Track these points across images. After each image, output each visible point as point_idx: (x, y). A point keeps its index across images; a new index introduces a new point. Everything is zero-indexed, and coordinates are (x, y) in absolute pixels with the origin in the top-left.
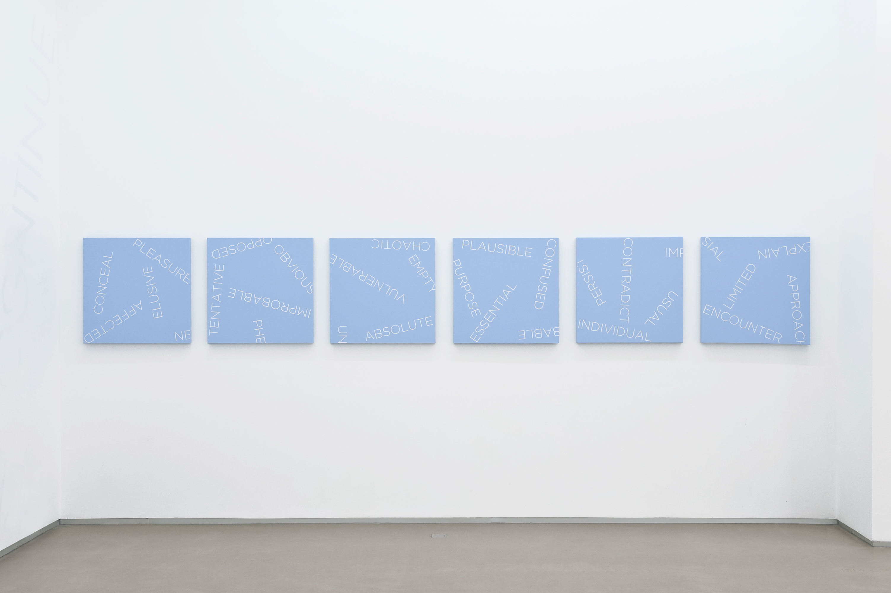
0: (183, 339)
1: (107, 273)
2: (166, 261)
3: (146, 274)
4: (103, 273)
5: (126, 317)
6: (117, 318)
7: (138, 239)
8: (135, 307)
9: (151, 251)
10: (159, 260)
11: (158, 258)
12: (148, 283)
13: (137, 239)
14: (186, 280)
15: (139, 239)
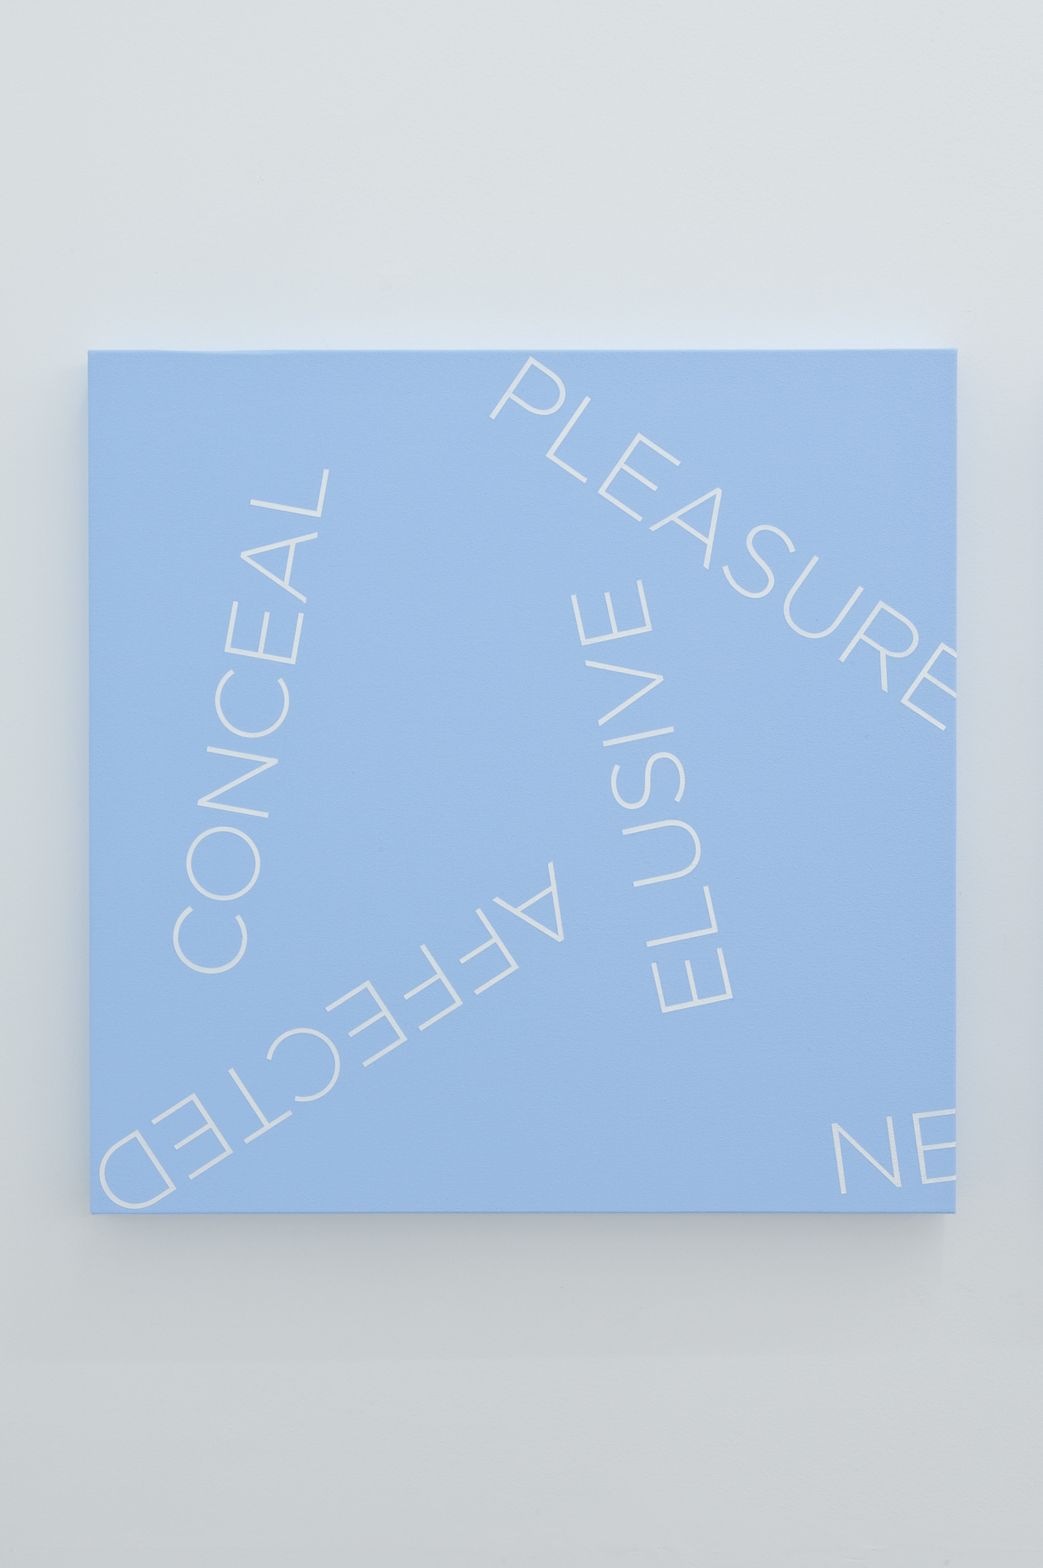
0: (896, 1181)
1: (279, 644)
2: (766, 543)
3: (598, 652)
4: (246, 638)
5: (438, 997)
6: (365, 1006)
7: (531, 361)
8: (504, 921)
9: (642, 458)
10: (706, 535)
11: (700, 518)
12: (620, 726)
13: (522, 356)
14: (926, 695)
15: (544, 357)
